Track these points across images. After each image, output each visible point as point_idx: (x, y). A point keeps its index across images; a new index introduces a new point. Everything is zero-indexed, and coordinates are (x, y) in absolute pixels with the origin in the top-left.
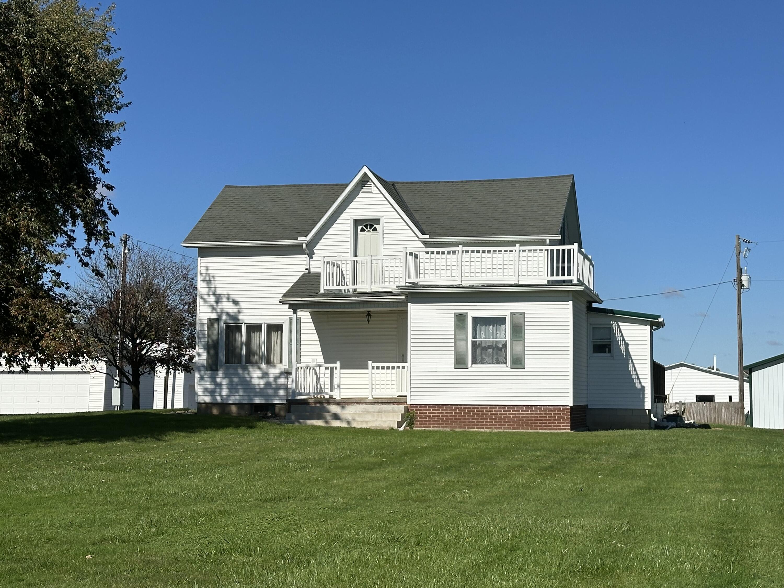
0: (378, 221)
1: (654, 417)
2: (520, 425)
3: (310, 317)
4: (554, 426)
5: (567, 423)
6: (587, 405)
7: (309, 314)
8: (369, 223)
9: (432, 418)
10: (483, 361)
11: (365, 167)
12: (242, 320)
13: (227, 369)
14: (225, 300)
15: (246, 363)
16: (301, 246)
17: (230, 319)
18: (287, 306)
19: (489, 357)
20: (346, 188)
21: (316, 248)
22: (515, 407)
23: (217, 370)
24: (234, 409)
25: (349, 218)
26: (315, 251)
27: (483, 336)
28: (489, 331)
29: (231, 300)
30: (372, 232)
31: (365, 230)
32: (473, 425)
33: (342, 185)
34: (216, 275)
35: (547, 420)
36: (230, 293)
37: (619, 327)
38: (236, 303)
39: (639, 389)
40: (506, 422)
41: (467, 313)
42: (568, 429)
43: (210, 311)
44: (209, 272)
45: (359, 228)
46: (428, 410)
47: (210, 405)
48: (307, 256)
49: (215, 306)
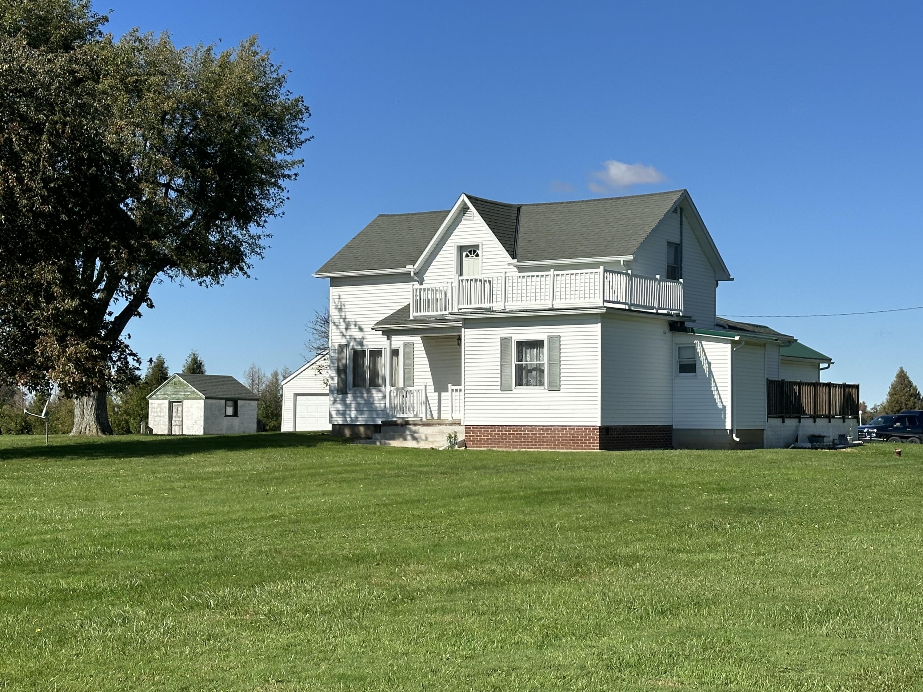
0: (477, 246)
1: (737, 437)
2: (556, 445)
3: (421, 342)
4: (585, 446)
5: (597, 443)
6: (672, 425)
7: (420, 339)
8: (472, 249)
9: (483, 439)
10: (527, 384)
11: (463, 195)
12: (367, 345)
13: (354, 393)
14: (353, 327)
15: (370, 386)
16: (409, 273)
17: (357, 346)
18: (381, 332)
19: (533, 379)
20: (448, 215)
21: (425, 275)
22: (552, 428)
23: (346, 393)
24: (362, 429)
25: (453, 245)
26: (425, 278)
27: (528, 359)
28: (533, 354)
29: (357, 327)
30: (475, 257)
31: (469, 256)
32: (516, 445)
33: (444, 211)
34: (346, 303)
35: (579, 440)
36: (357, 320)
37: (702, 346)
38: (361, 329)
39: (721, 409)
40: (545, 442)
41: (512, 337)
42: (597, 449)
43: (340, 337)
44: (342, 300)
45: (464, 254)
46: (479, 431)
47: (343, 426)
48: (417, 283)
49: (345, 333)
